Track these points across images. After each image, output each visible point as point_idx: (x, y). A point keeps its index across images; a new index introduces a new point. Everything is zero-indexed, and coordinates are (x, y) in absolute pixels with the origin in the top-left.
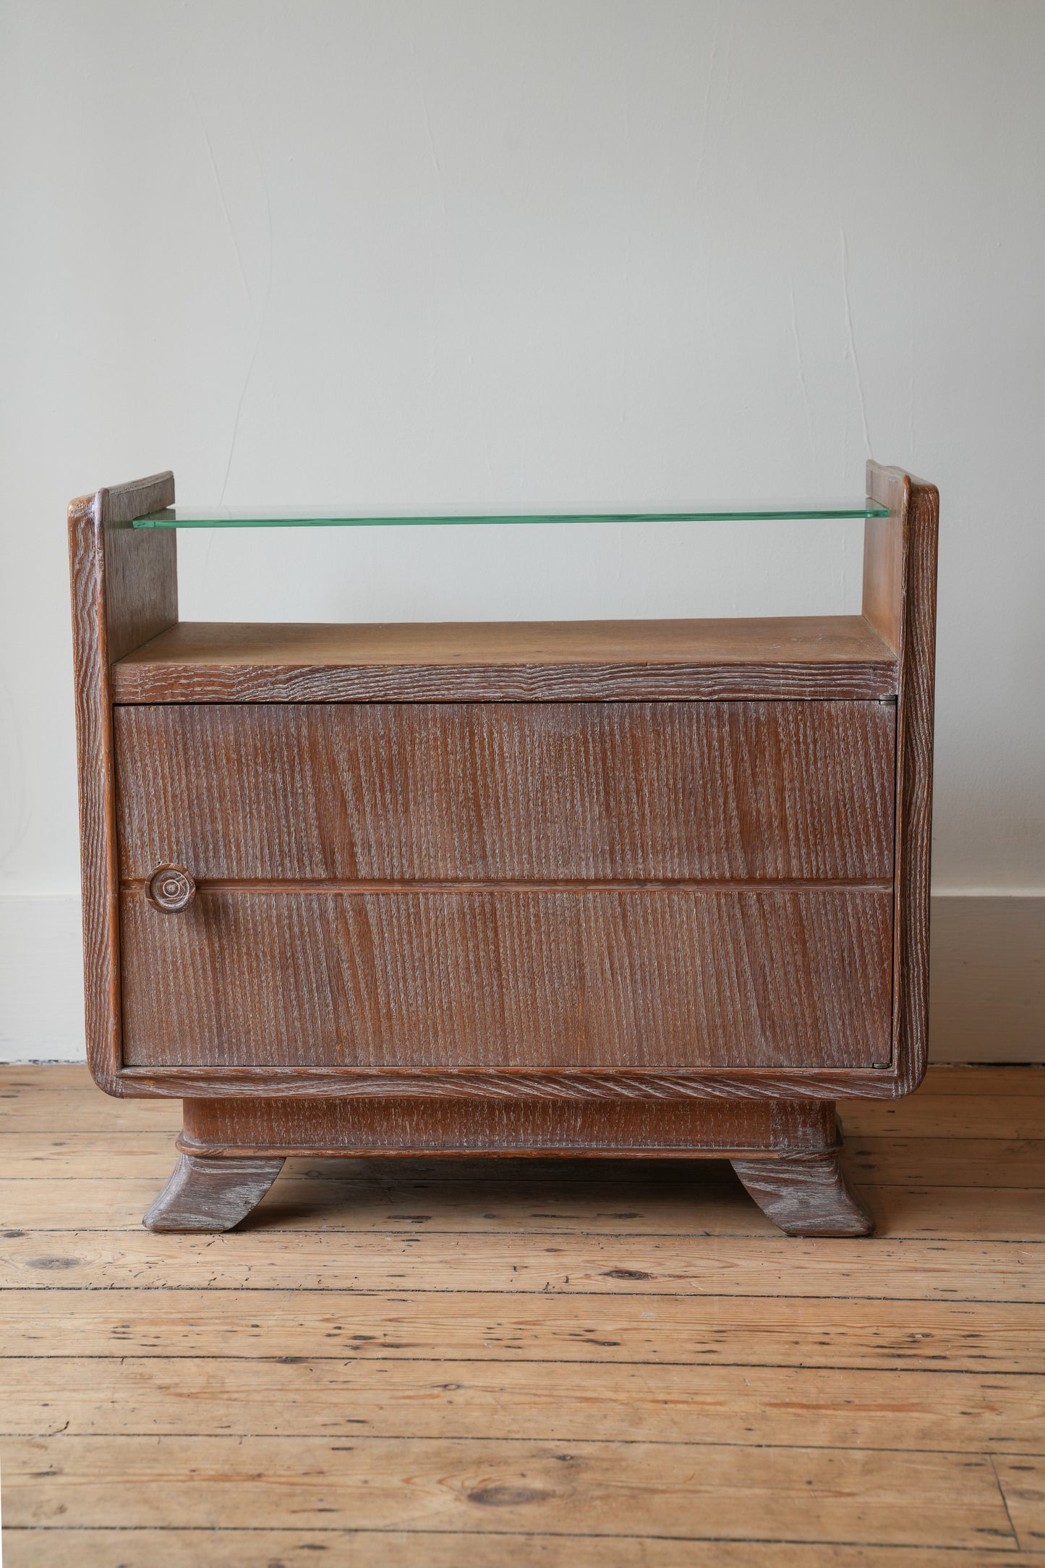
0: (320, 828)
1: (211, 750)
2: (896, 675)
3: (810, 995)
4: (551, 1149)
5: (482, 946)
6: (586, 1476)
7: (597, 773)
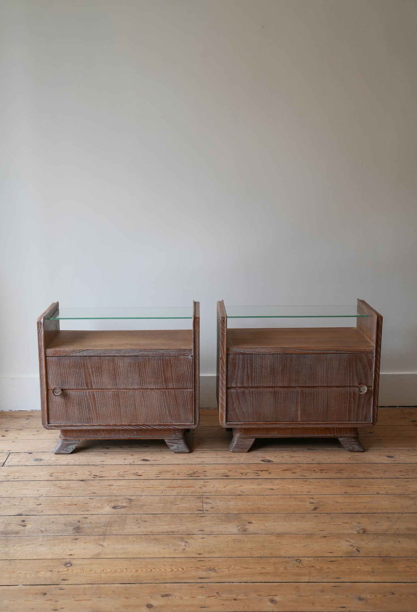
0: (85, 379)
1: (64, 365)
2: (192, 352)
3: (178, 410)
4: (130, 438)
5: (116, 401)
6: (133, 503)
7: (137, 369)
